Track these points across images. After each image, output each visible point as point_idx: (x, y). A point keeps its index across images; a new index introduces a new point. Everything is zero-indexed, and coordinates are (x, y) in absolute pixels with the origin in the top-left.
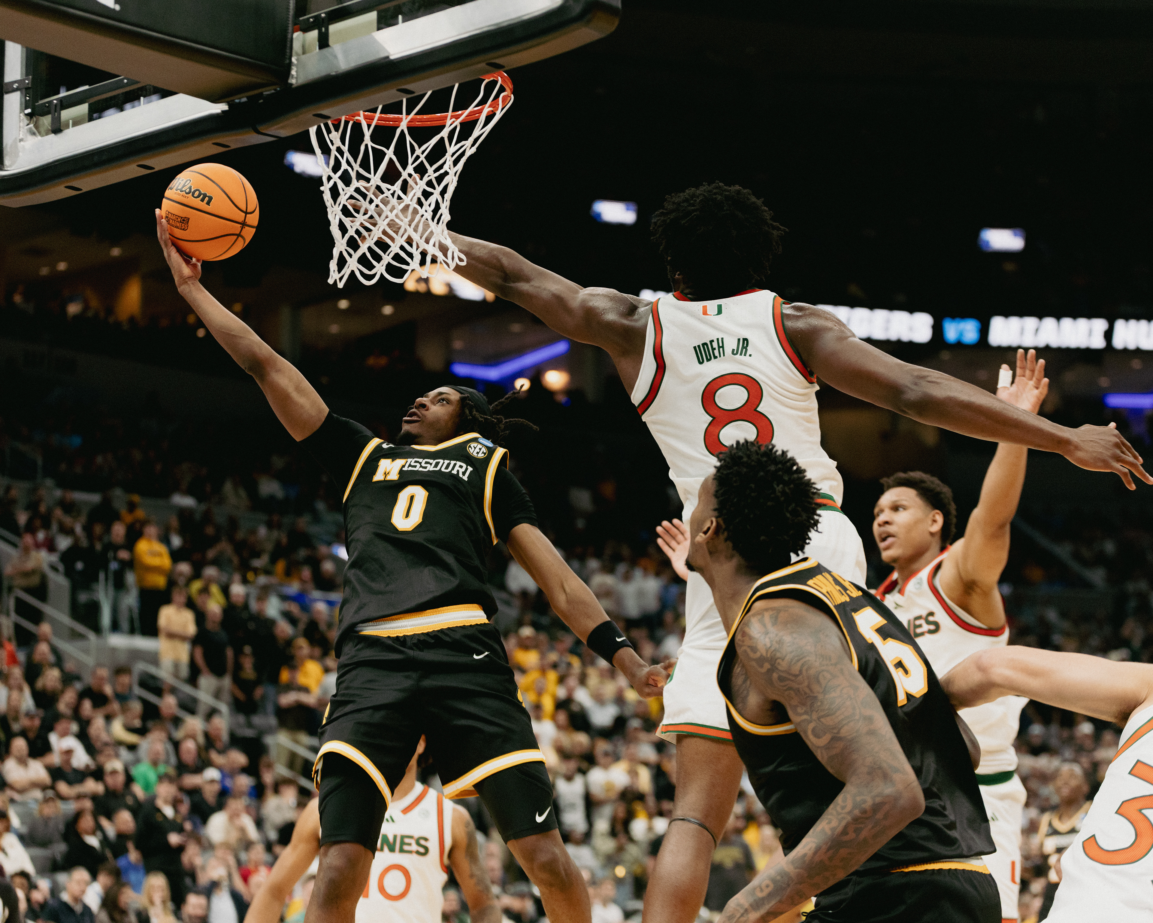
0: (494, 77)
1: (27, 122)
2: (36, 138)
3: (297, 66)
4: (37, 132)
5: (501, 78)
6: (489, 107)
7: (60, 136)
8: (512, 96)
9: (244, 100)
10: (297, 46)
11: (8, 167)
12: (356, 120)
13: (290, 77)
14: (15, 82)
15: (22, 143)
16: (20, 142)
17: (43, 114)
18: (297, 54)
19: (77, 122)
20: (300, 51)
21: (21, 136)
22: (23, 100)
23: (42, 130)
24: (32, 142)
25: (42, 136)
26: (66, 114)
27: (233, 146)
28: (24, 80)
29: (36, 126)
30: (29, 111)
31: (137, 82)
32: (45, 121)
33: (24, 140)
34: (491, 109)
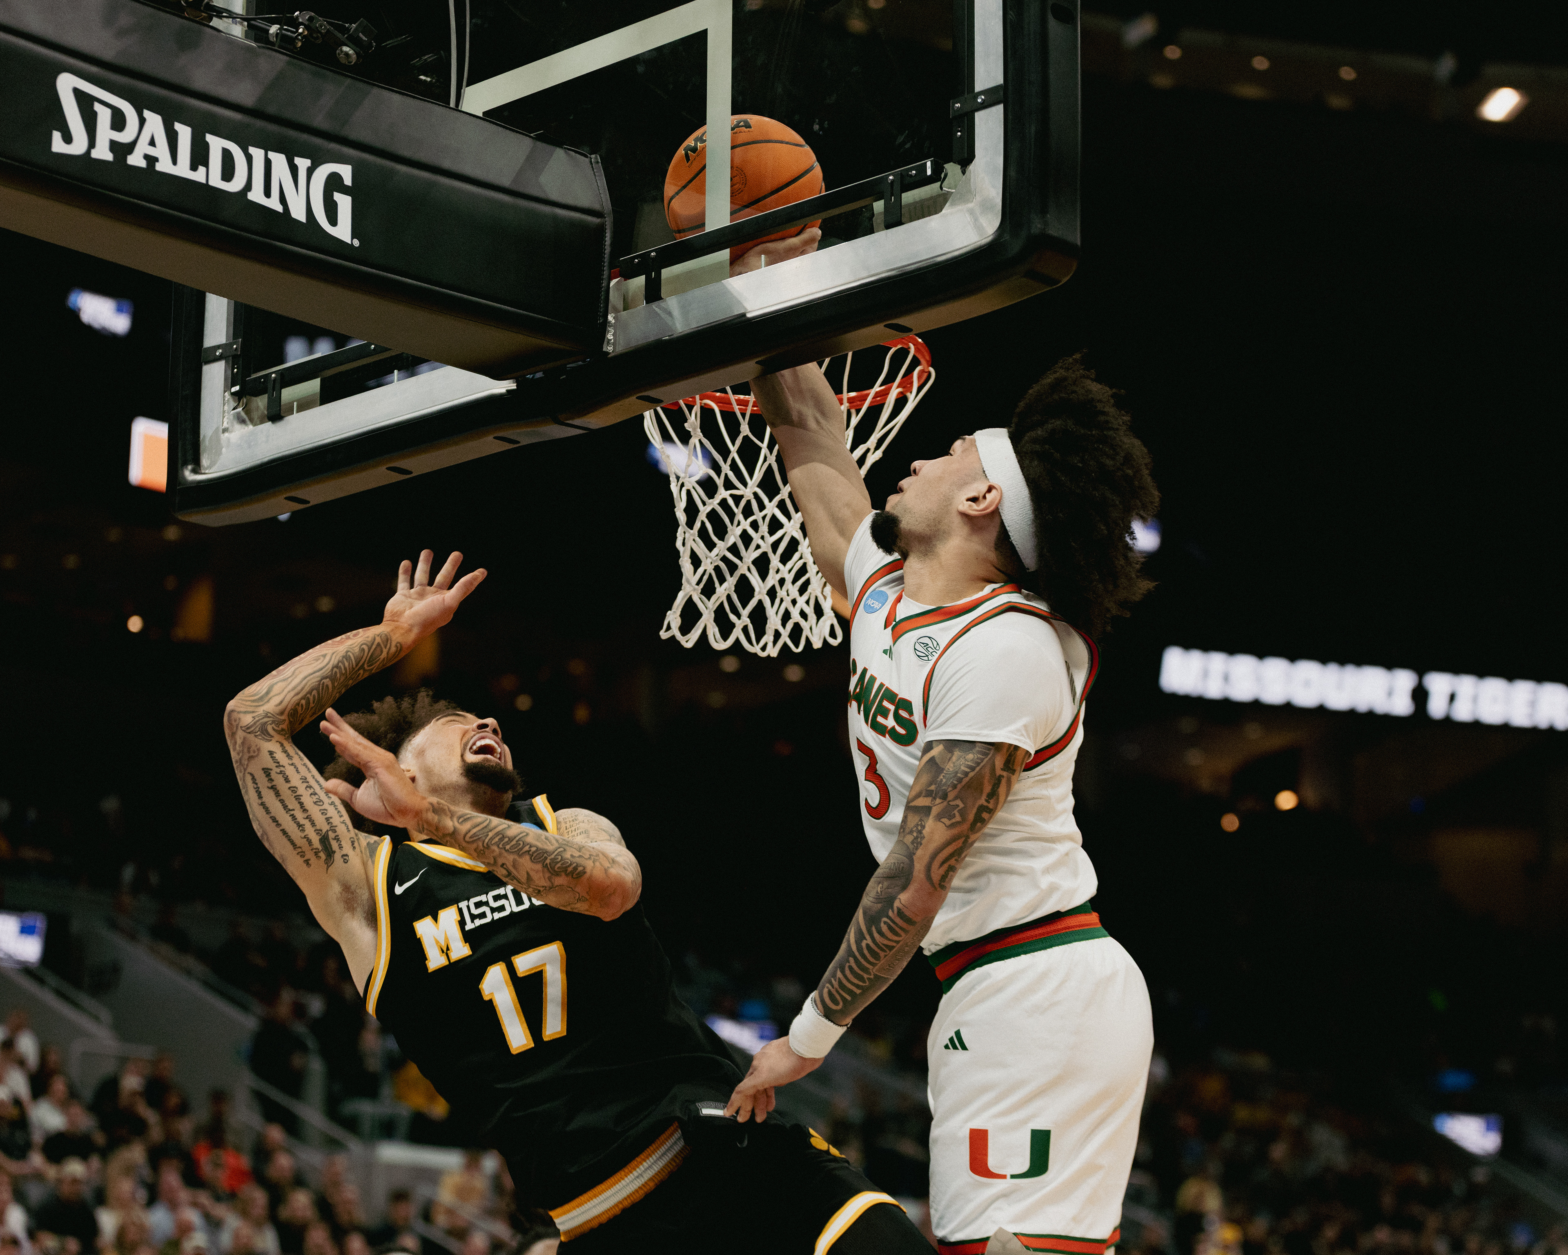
0: (903, 343)
1: (233, 404)
2: (246, 428)
3: (615, 326)
4: (247, 417)
5: (914, 345)
6: (898, 387)
7: (280, 425)
8: (931, 369)
9: (539, 375)
10: (614, 298)
11: (206, 469)
12: (705, 404)
13: (605, 343)
14: (219, 347)
15: (226, 434)
16: (223, 433)
17: (257, 394)
18: (616, 311)
19: (305, 405)
20: (620, 306)
21: (225, 425)
22: (230, 372)
23: (256, 415)
24: (239, 433)
25: (255, 425)
26: (289, 394)
27: (525, 441)
28: (231, 345)
29: (247, 410)
30: (236, 388)
31: (387, 350)
32: (260, 404)
33: (230, 429)
34: (900, 390)
